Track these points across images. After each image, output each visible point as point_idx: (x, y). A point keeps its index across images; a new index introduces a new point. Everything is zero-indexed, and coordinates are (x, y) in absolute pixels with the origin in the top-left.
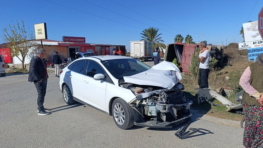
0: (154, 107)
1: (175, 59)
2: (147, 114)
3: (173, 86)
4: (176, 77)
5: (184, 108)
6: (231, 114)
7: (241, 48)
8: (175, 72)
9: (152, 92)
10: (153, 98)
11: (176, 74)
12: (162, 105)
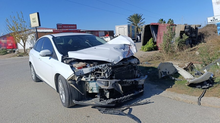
0: (95, 83)
1: (151, 39)
2: (89, 91)
3: (120, 60)
4: (130, 51)
5: (136, 84)
6: (191, 88)
7: (210, 23)
8: (130, 45)
9: (94, 67)
10: (96, 73)
11: (130, 48)
12: (103, 81)
